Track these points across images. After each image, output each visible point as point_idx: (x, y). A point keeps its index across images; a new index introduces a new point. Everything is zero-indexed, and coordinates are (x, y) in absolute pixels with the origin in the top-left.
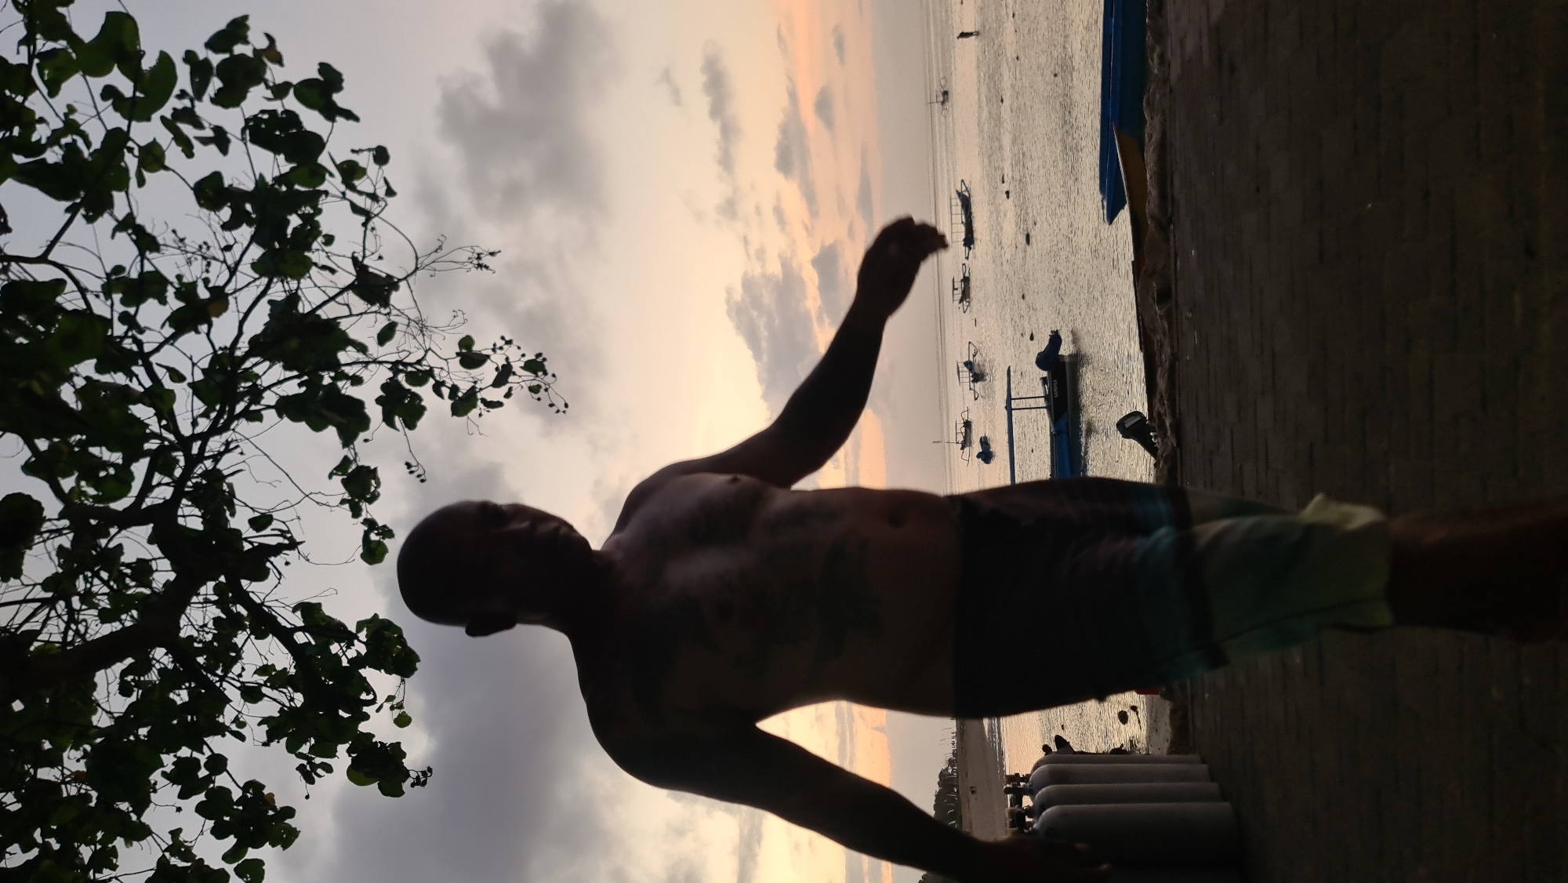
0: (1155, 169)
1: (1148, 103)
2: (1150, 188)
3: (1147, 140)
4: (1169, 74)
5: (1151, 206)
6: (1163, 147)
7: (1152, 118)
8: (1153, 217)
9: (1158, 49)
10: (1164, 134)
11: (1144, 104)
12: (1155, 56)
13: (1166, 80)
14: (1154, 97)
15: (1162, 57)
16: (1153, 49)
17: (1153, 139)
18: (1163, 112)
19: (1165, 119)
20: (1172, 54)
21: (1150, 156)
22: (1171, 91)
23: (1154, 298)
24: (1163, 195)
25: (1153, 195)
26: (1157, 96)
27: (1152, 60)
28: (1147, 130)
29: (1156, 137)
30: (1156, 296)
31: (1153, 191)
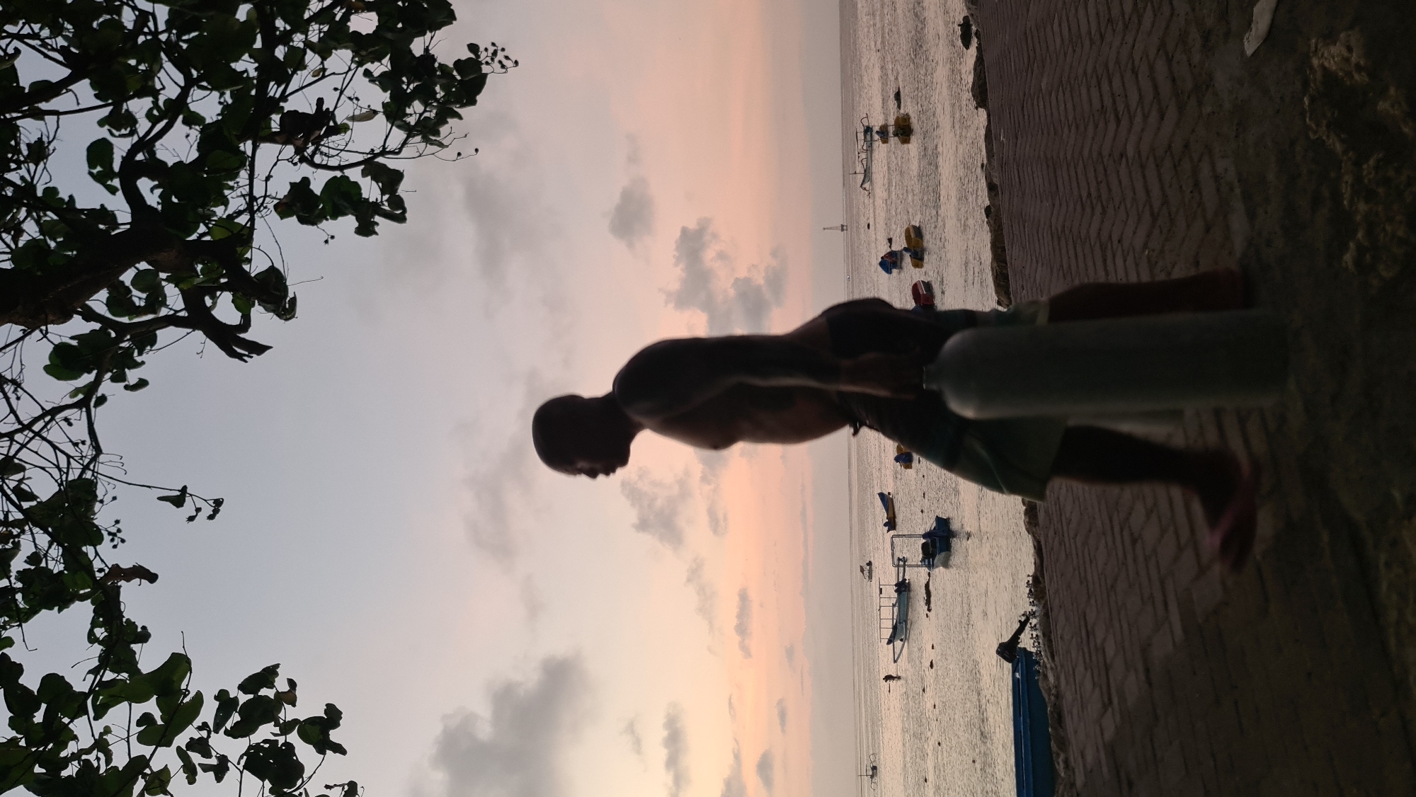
4: (1074, 781)
9: (1062, 756)
12: (1061, 762)
13: (1073, 785)
15: (1066, 764)
16: (1058, 755)
20: (1075, 762)
27: (1059, 765)
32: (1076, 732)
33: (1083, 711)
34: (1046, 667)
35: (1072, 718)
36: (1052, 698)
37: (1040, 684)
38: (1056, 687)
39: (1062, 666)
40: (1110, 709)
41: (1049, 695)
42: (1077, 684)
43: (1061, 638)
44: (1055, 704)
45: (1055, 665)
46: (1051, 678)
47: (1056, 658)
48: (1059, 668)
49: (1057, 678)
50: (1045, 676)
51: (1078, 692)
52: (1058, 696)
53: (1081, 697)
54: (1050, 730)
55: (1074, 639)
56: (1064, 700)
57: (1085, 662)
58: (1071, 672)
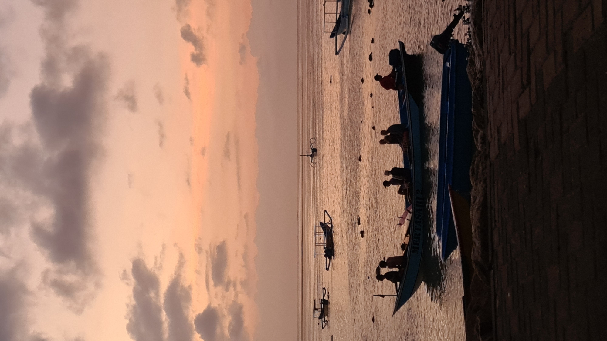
0: (478, 224)
1: (473, 173)
2: (474, 239)
3: (472, 201)
4: (489, 152)
5: (476, 254)
6: (484, 207)
7: (476, 185)
8: (476, 263)
9: (481, 132)
10: (485, 197)
11: (470, 173)
12: (479, 137)
13: (487, 156)
14: (478, 168)
15: (484, 138)
16: (478, 132)
17: (477, 201)
18: (485, 180)
19: (486, 186)
20: (491, 137)
21: (474, 215)
22: (491, 164)
23: (477, 330)
24: (485, 246)
25: (477, 244)
26: (480, 168)
27: (477, 140)
28: (473, 193)
29: (479, 199)
30: (479, 328)
31: (477, 243)
32: (495, 112)
33: (503, 92)
34: (474, 54)
35: (493, 99)
36: (477, 82)
37: (467, 70)
38: (481, 72)
39: (489, 52)
40: (528, 89)
41: (474, 79)
42: (501, 68)
43: (490, 26)
44: (479, 87)
45: (483, 52)
46: (478, 65)
47: (484, 46)
48: (486, 54)
49: (483, 64)
50: (473, 63)
51: (501, 75)
52: (483, 80)
53: (503, 79)
54: (472, 110)
55: (503, 26)
56: (487, 83)
57: (510, 47)
58: (496, 58)
